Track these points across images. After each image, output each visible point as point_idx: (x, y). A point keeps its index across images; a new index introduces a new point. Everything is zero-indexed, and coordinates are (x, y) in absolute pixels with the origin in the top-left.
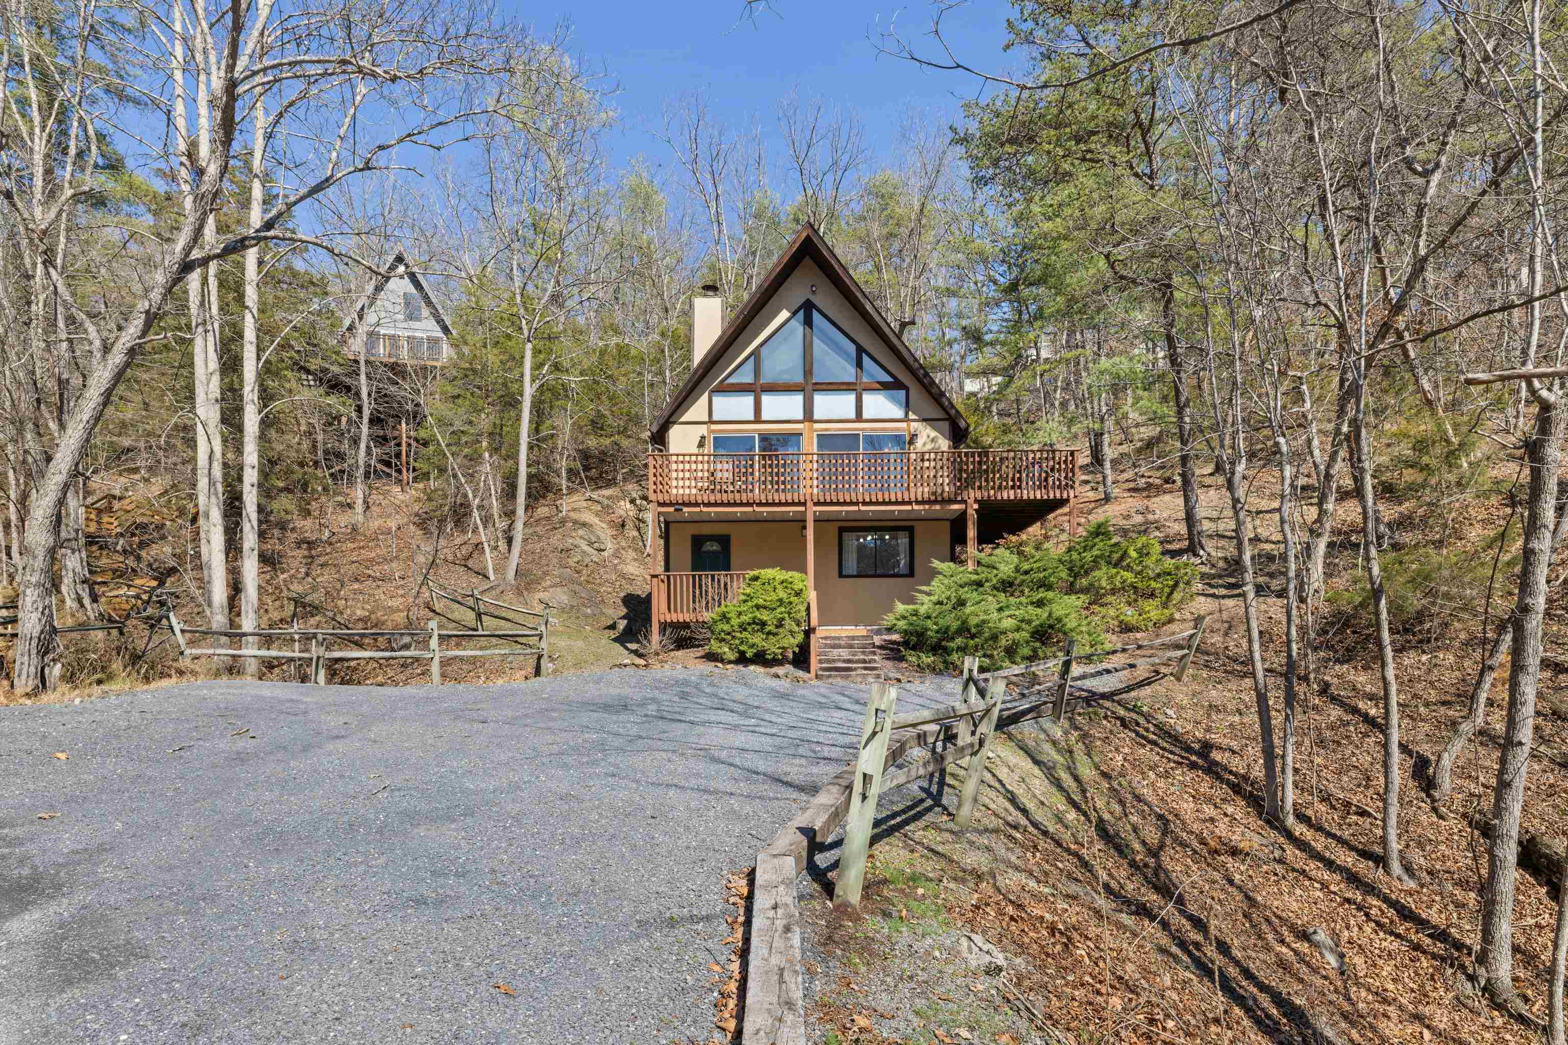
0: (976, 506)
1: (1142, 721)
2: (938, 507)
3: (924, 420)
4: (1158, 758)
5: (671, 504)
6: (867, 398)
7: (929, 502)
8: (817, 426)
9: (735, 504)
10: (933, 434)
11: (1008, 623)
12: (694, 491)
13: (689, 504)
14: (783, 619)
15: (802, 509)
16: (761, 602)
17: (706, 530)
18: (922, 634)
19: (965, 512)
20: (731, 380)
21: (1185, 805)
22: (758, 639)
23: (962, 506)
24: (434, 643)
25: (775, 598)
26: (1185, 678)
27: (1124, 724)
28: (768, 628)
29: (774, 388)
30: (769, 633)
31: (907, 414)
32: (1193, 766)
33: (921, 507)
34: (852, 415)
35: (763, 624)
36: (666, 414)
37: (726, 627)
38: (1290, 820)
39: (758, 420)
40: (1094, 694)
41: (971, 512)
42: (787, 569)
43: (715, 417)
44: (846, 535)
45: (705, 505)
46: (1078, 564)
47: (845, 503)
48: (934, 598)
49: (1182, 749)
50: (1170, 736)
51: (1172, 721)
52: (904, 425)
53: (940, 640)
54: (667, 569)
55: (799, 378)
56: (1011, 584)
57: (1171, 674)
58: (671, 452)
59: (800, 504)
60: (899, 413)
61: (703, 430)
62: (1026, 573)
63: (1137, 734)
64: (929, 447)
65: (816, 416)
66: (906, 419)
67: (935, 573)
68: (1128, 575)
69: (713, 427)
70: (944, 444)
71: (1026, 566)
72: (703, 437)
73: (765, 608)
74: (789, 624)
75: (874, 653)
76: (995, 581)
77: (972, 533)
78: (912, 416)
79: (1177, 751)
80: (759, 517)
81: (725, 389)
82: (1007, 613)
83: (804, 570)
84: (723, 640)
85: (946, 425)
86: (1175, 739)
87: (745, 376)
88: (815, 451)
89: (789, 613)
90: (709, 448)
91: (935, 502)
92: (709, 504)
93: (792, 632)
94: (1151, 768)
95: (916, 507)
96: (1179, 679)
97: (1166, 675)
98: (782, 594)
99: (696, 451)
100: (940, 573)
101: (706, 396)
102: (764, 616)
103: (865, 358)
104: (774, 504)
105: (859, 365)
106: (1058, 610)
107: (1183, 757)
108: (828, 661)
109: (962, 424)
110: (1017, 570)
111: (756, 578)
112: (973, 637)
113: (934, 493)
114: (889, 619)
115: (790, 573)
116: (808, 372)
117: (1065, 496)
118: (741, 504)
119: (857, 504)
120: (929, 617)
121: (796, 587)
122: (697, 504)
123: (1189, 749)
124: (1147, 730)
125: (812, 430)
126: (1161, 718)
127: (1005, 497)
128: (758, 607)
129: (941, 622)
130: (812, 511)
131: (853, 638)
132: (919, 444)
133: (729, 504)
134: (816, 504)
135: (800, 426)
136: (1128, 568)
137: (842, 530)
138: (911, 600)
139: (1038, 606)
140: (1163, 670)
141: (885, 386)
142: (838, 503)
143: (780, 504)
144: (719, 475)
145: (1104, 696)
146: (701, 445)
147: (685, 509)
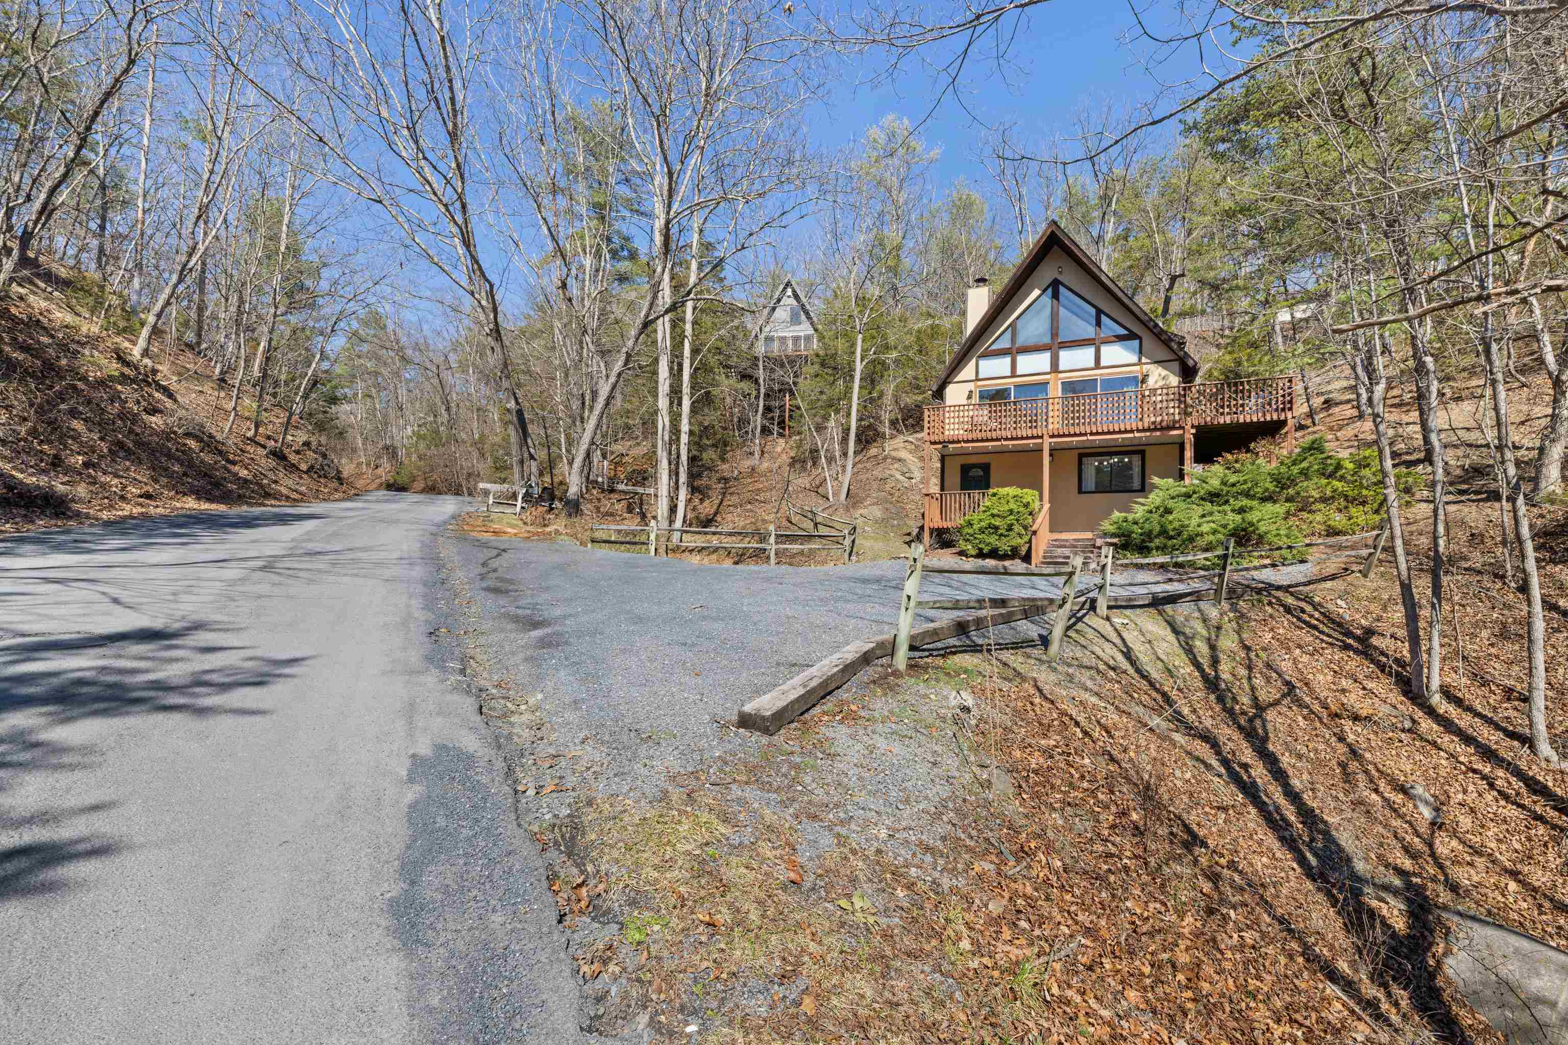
0: (1193, 431)
1: (1309, 608)
2: (1158, 433)
3: (1156, 362)
4: (1311, 639)
5: (940, 443)
6: (1104, 349)
7: (1149, 430)
8: (1061, 375)
9: (987, 440)
10: (1164, 372)
11: (1205, 528)
12: (961, 432)
13: (953, 442)
14: (1012, 525)
15: (1040, 441)
16: (995, 512)
17: (973, 460)
18: (1129, 536)
19: (1182, 436)
20: (994, 347)
21: (1321, 677)
22: (993, 540)
23: (1180, 432)
24: (772, 540)
25: (1007, 508)
26: (1372, 575)
27: (1288, 610)
28: (1000, 532)
29: (1026, 350)
30: (1001, 535)
31: (1140, 359)
32: (1346, 647)
33: (1143, 434)
34: (1092, 364)
35: (996, 528)
36: (943, 377)
37: (970, 531)
38: (1436, 699)
39: (1014, 375)
40: (1270, 585)
41: (1187, 436)
42: (1022, 487)
43: (980, 376)
44: (1084, 459)
45: (965, 442)
46: (1287, 475)
47: (1075, 435)
48: (1146, 508)
49: (1341, 633)
50: (1333, 621)
51: (1341, 611)
52: (1138, 368)
53: (1143, 541)
54: (942, 489)
55: (1047, 340)
56: (1217, 495)
57: (1360, 571)
58: (948, 404)
59: (1038, 437)
60: (1134, 359)
61: (971, 386)
62: (1233, 485)
63: (1299, 619)
64: (1161, 383)
65: (1061, 368)
66: (1140, 363)
67: (1154, 487)
68: (1337, 484)
69: (979, 383)
70: (1174, 380)
71: (1233, 479)
72: (971, 392)
73: (998, 516)
74: (1017, 528)
75: (1092, 552)
76: (1202, 492)
77: (1189, 454)
78: (1144, 360)
79: (1336, 635)
80: (1005, 449)
81: (987, 355)
82: (1208, 519)
83: (1038, 487)
84: (968, 540)
85: (1176, 366)
86: (1339, 624)
87: (1005, 343)
88: (1060, 395)
89: (1017, 520)
90: (976, 399)
91: (1156, 429)
92: (968, 441)
93: (1020, 535)
94: (1299, 646)
95: (1137, 435)
96: (1365, 576)
97: (1353, 572)
98: (1012, 506)
99: (965, 402)
100: (1157, 488)
101: (974, 361)
102: (997, 522)
103: (1103, 318)
104: (1017, 439)
105: (1098, 323)
106: (1253, 516)
107: (1337, 640)
108: (1051, 557)
109: (1191, 363)
110: (1224, 483)
111: (994, 495)
112: (1171, 538)
113: (1154, 423)
114: (1107, 526)
115: (1025, 490)
116: (1054, 334)
117: (1282, 417)
118: (992, 440)
119: (1085, 434)
120: (1136, 523)
121: (1024, 501)
122: (959, 442)
123: (1348, 634)
124: (1311, 616)
125: (1058, 379)
126: (1331, 606)
127: (1222, 422)
128: (993, 516)
129: (1147, 526)
130: (1047, 443)
131: (1078, 540)
132: (1151, 382)
133: (982, 440)
134: (1053, 436)
135: (1048, 377)
136: (1342, 478)
137: (1081, 457)
138: (1129, 510)
139: (1239, 513)
140: (1355, 568)
141: (1120, 338)
142: (1070, 435)
143: (1022, 438)
144: (975, 419)
145: (1279, 588)
146: (969, 397)
147: (951, 446)
